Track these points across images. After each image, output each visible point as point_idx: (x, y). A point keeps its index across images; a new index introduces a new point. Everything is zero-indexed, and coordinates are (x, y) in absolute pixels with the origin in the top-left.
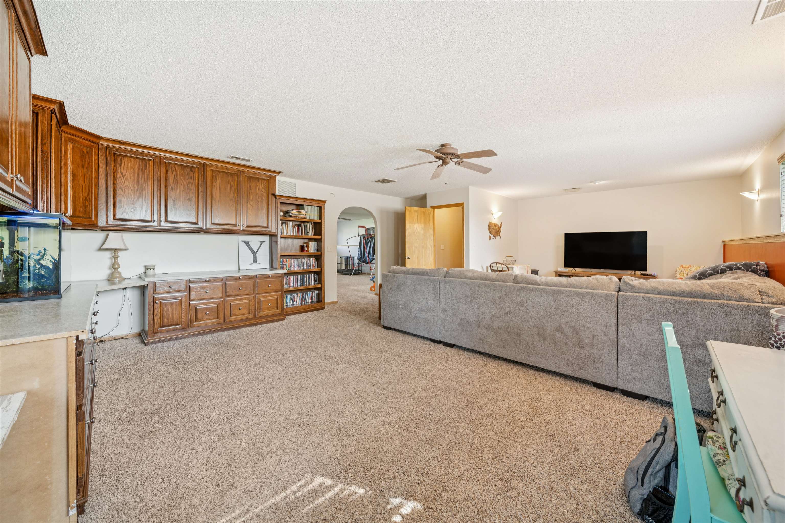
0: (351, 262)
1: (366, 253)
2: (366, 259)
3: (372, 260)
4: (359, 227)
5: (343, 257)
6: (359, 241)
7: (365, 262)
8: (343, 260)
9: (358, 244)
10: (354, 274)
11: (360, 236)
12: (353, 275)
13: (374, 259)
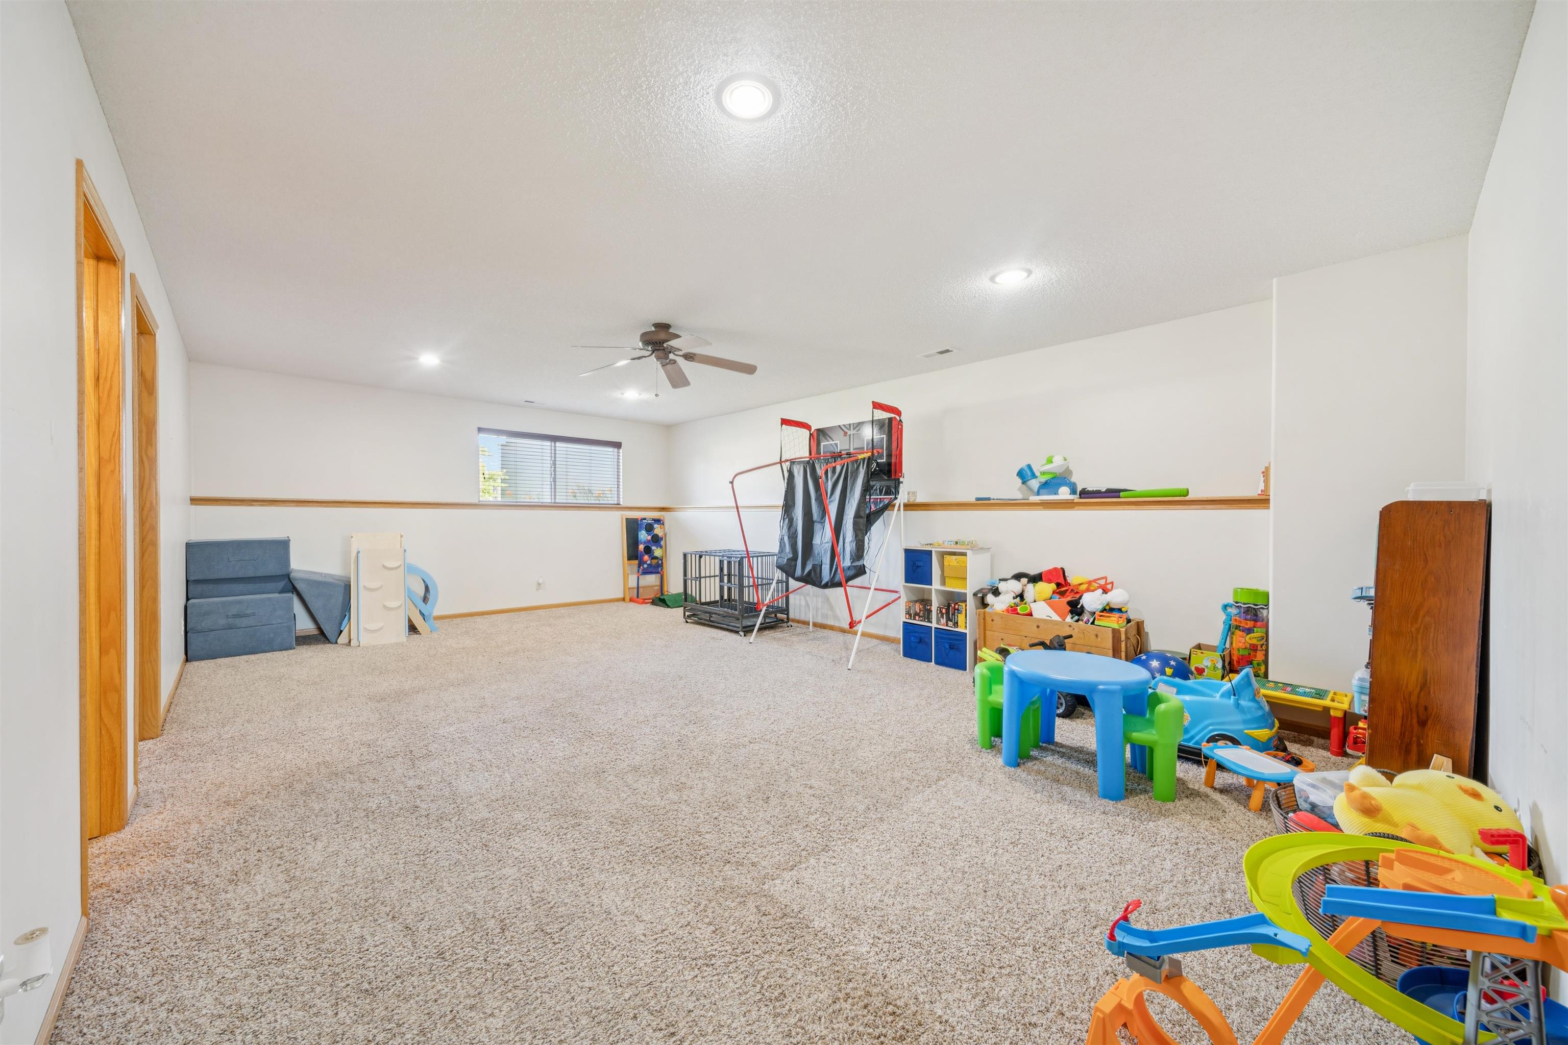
0: (746, 573)
1: (817, 541)
2: (817, 568)
3: (851, 573)
4: (785, 422)
5: (709, 554)
6: (782, 487)
7: (812, 579)
8: (711, 566)
9: (781, 502)
10: (763, 628)
11: (786, 466)
12: (760, 629)
13: (861, 571)
